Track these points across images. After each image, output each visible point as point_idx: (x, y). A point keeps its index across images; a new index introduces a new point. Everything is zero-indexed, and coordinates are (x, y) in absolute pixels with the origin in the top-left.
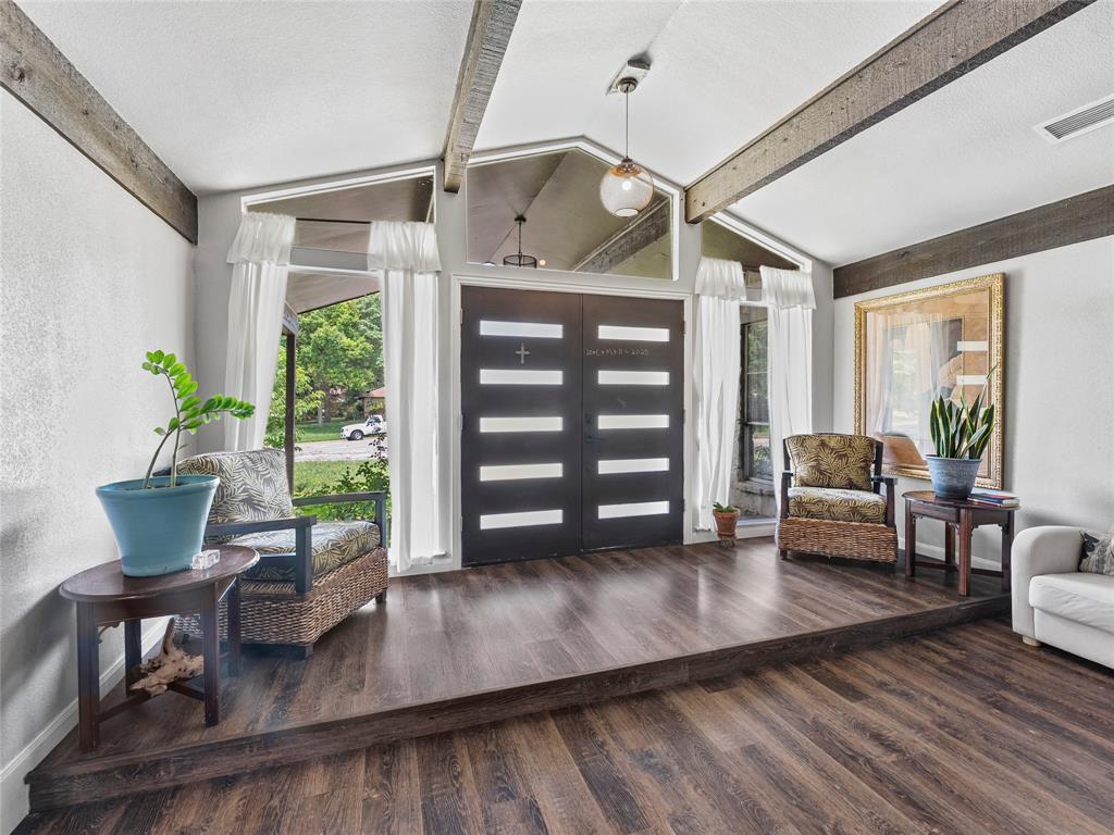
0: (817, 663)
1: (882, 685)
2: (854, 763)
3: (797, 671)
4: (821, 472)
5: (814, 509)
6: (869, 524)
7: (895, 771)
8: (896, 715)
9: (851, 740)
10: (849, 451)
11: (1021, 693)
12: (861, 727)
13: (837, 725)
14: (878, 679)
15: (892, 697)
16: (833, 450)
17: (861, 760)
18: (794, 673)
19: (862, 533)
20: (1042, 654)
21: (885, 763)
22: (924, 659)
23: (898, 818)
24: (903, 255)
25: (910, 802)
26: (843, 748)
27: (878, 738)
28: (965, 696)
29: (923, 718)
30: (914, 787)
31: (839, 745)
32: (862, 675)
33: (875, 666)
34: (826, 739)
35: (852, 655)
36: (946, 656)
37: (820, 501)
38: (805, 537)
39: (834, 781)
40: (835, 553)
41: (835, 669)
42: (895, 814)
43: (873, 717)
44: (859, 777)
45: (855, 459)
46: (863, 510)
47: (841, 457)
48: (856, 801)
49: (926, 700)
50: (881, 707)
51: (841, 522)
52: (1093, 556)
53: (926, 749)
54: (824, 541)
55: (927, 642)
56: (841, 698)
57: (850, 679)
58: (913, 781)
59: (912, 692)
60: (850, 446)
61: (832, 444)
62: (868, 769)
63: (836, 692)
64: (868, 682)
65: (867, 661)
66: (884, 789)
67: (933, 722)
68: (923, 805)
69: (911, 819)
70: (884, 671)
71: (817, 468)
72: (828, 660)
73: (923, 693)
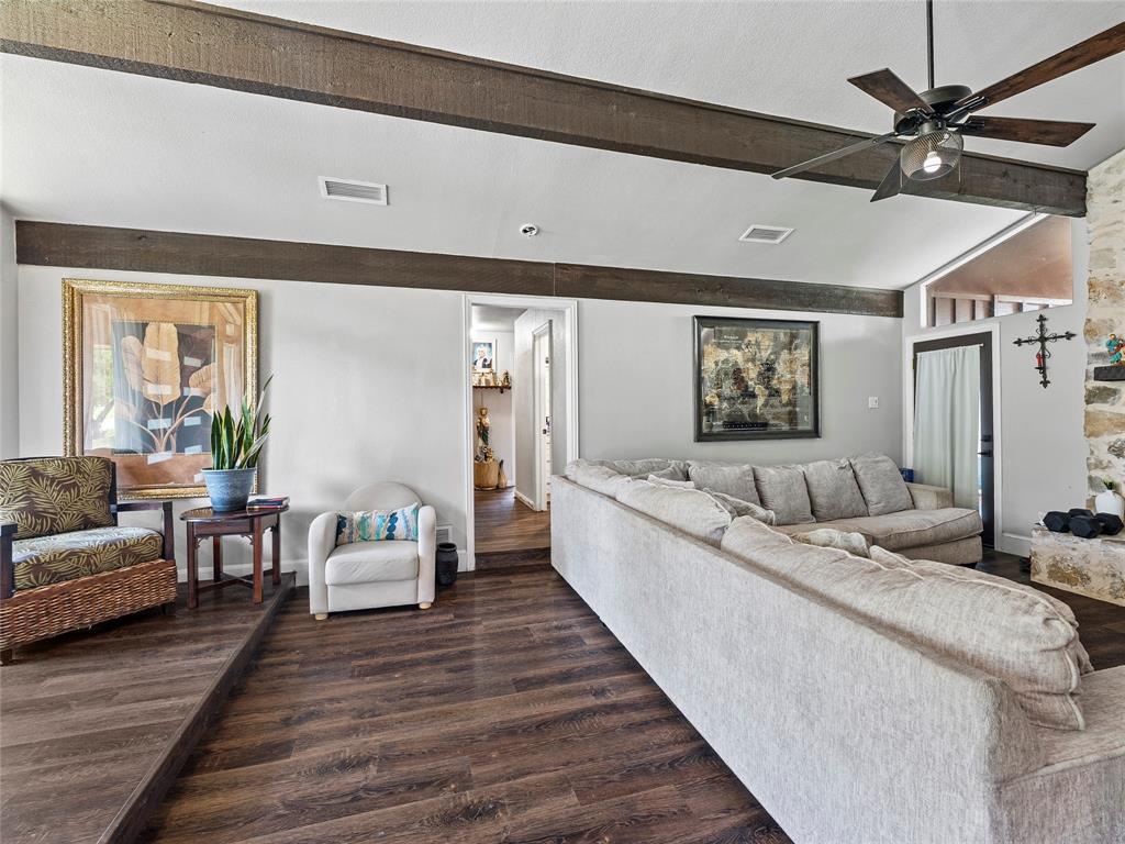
0: (208, 752)
1: (286, 722)
2: (361, 803)
3: (199, 779)
4: (37, 515)
5: (63, 568)
6: (143, 565)
7: (387, 777)
8: (327, 736)
9: (334, 787)
10: (78, 478)
11: (361, 656)
12: (324, 770)
13: (308, 788)
14: (277, 719)
15: (307, 724)
16: (53, 480)
17: (362, 794)
18: (199, 783)
19: (137, 577)
20: (335, 621)
21: (375, 778)
22: (282, 676)
23: (433, 804)
24: (140, 238)
25: (423, 785)
26: (339, 801)
27: (345, 765)
28: (342, 682)
29: (345, 721)
30: (409, 773)
31: (333, 801)
32: (261, 728)
33: (259, 710)
34: (319, 808)
35: (226, 717)
36: (292, 662)
37: (73, 553)
38: (48, 614)
39: (371, 833)
40: (99, 619)
41: (232, 743)
42: (428, 804)
43: (317, 753)
44: (379, 808)
45: (89, 488)
46: (137, 549)
47: (67, 488)
48: (402, 827)
49: (327, 706)
50: (311, 740)
51: (106, 574)
52: (346, 531)
53: (376, 741)
54: (80, 609)
55: (265, 661)
56: (276, 763)
57: (260, 740)
58: (403, 770)
59: (312, 708)
60: (79, 471)
61: (50, 471)
62: (376, 795)
63: (262, 762)
64: (274, 730)
65: (248, 712)
66: (401, 796)
67: (354, 718)
68: (428, 780)
69: (438, 796)
70: (271, 709)
71: (31, 510)
72: (214, 741)
73: (319, 702)
